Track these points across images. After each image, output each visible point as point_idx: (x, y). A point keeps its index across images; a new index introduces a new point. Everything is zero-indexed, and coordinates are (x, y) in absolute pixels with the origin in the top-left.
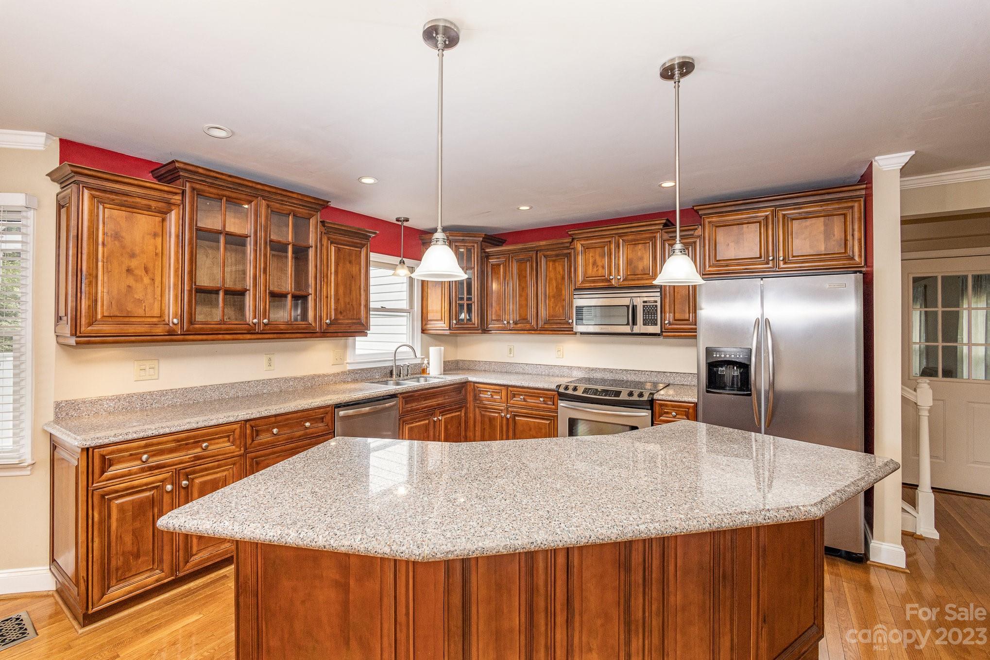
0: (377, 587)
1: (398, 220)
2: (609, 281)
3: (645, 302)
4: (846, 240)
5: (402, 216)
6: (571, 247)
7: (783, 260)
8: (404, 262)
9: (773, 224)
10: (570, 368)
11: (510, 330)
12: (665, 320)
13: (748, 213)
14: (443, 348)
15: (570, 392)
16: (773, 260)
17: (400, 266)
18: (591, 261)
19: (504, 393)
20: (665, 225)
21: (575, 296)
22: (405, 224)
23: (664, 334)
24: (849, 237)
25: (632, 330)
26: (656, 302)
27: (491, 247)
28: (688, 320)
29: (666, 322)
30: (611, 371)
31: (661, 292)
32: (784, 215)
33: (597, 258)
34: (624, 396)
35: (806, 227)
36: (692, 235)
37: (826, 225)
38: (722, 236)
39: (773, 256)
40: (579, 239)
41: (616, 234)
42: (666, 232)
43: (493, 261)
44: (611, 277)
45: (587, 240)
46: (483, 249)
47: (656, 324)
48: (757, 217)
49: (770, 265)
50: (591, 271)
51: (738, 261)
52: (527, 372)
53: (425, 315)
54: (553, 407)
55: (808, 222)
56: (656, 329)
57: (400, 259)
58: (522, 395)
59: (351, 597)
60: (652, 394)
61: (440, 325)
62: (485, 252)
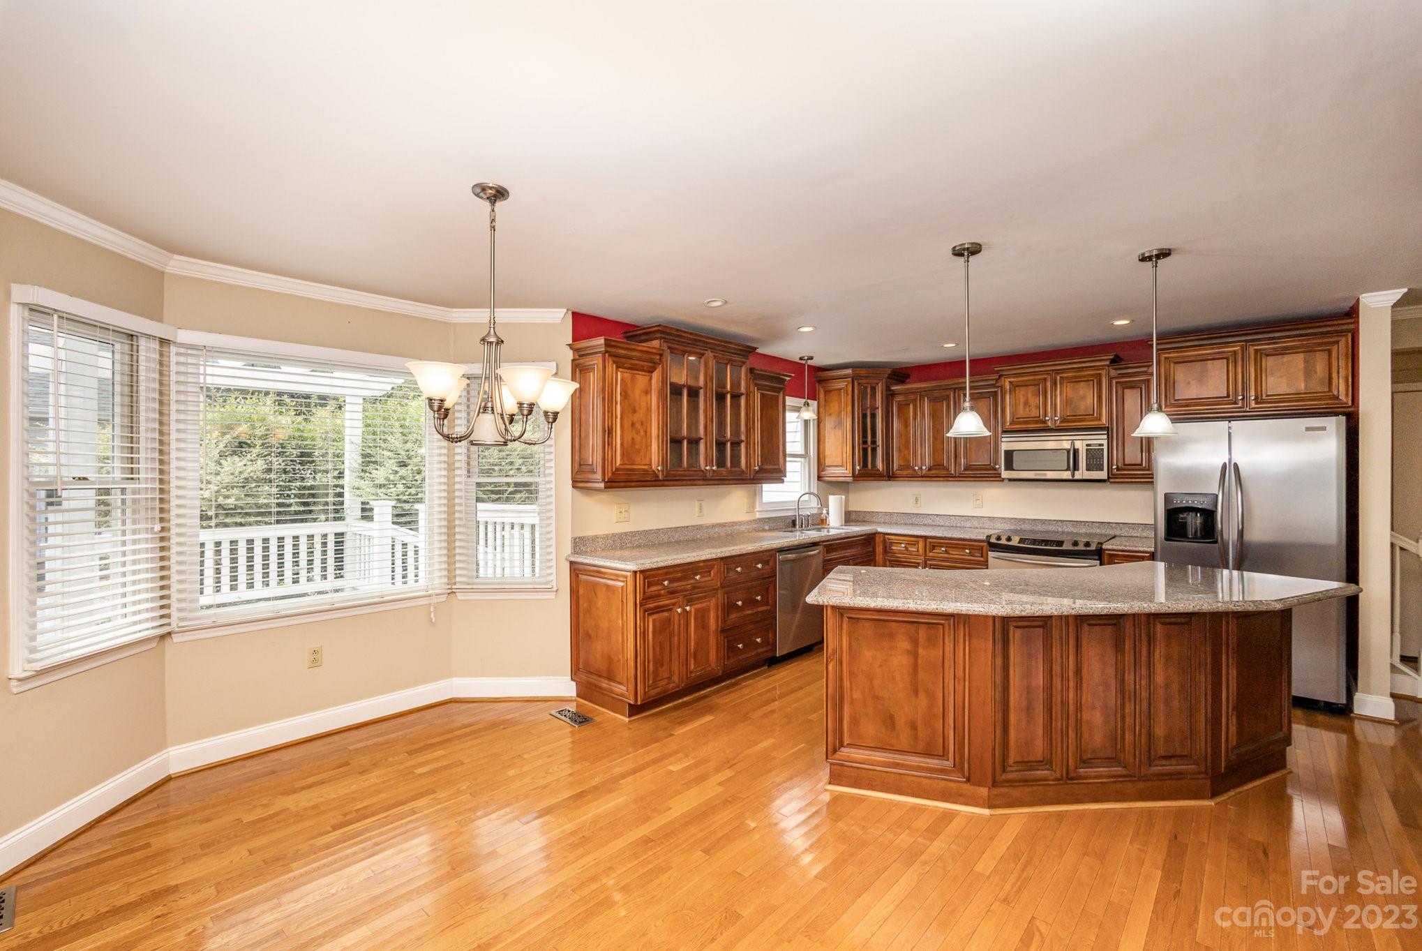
0: (941, 653)
1: (801, 359)
2: (1045, 422)
3: (1087, 445)
4: (1330, 378)
5: (806, 354)
6: (997, 385)
7: (1255, 399)
8: (808, 404)
9: (1243, 360)
10: (991, 519)
11: (922, 477)
12: (1112, 466)
13: (1213, 349)
14: (844, 497)
15: (1003, 541)
16: (1243, 399)
17: (804, 408)
18: (1022, 400)
19: (921, 544)
20: (1113, 361)
21: (1003, 439)
22: (810, 362)
23: (1111, 480)
24: (1334, 375)
25: (1073, 475)
26: (1102, 445)
27: (896, 384)
28: (1141, 465)
29: (1114, 467)
30: (1043, 522)
31: (1108, 434)
32: (1256, 351)
33: (1030, 395)
34: (1066, 547)
35: (1283, 364)
36: (1146, 372)
37: (1306, 361)
38: (1181, 374)
39: (1243, 395)
40: (1009, 376)
41: (1053, 370)
42: (1115, 369)
43: (899, 398)
44: (1047, 418)
45: (1017, 377)
46: (888, 389)
47: (1102, 470)
48: (1224, 352)
49: (1240, 405)
50: (1022, 412)
51: (1199, 401)
52: (938, 523)
53: (822, 461)
54: (982, 559)
55: (1286, 358)
56: (1103, 475)
57: (803, 401)
58: (943, 547)
59: (920, 661)
60: (1101, 544)
61: (840, 470)
62: (891, 390)
